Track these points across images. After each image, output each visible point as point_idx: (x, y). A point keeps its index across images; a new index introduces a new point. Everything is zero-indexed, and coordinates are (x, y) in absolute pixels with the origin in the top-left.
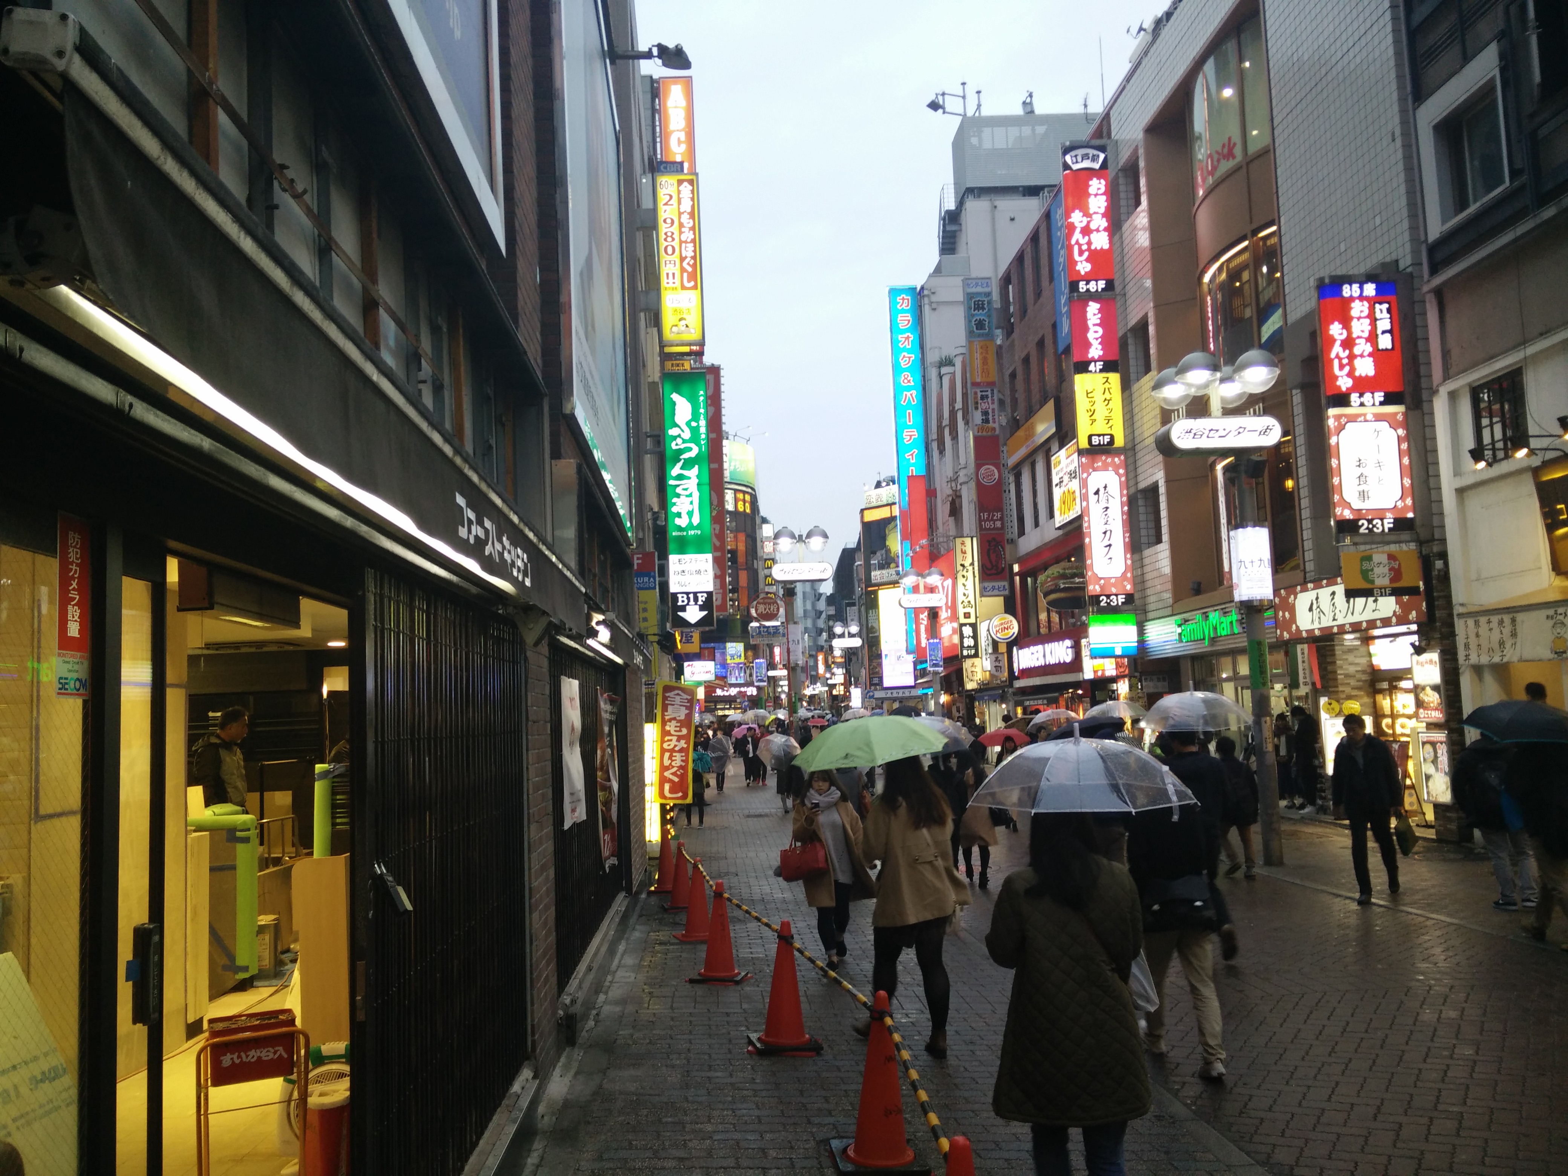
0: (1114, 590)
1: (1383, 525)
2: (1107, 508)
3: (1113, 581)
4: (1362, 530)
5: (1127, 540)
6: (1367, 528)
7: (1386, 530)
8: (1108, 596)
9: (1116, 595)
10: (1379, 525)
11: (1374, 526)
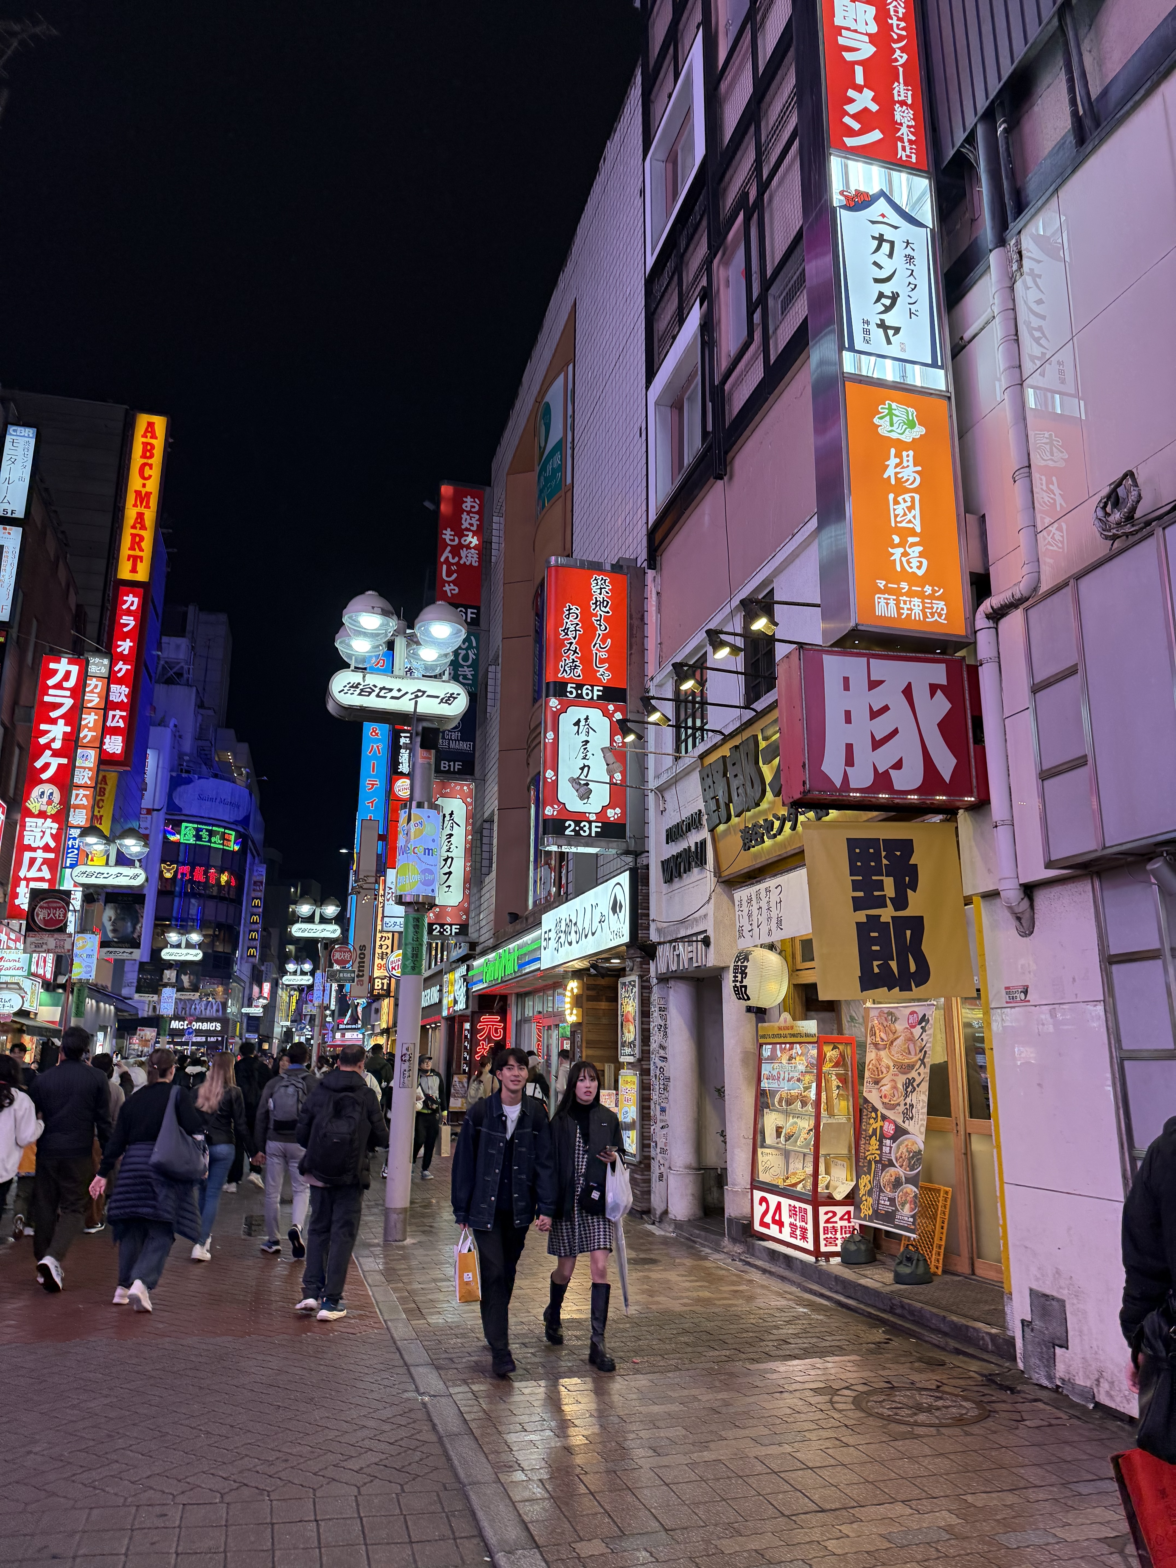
0: (449, 920)
1: (590, 828)
2: (451, 835)
3: (449, 909)
4: (567, 832)
5: (468, 869)
6: (574, 830)
7: (593, 834)
8: (442, 926)
9: (451, 925)
10: (586, 828)
11: (581, 828)
